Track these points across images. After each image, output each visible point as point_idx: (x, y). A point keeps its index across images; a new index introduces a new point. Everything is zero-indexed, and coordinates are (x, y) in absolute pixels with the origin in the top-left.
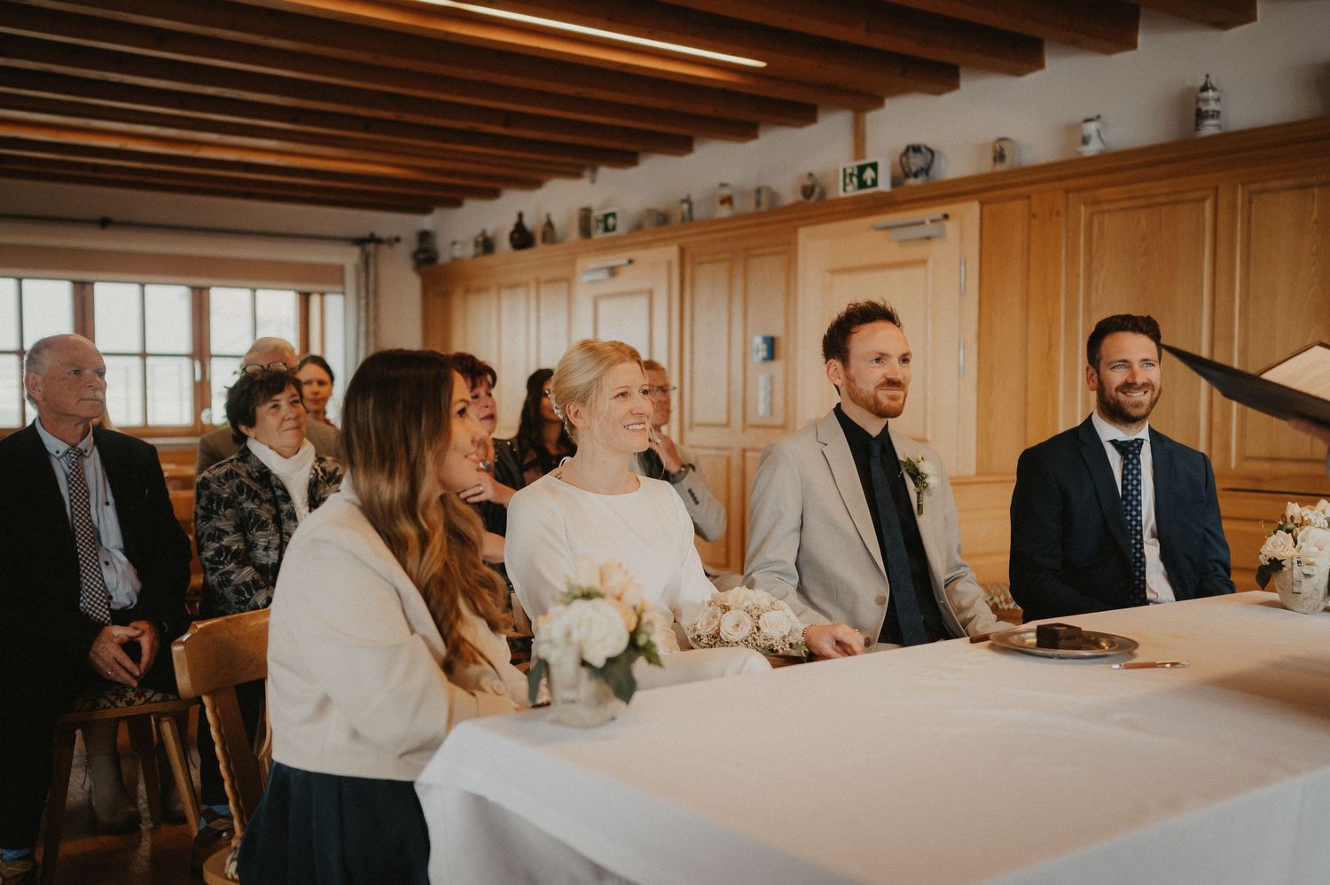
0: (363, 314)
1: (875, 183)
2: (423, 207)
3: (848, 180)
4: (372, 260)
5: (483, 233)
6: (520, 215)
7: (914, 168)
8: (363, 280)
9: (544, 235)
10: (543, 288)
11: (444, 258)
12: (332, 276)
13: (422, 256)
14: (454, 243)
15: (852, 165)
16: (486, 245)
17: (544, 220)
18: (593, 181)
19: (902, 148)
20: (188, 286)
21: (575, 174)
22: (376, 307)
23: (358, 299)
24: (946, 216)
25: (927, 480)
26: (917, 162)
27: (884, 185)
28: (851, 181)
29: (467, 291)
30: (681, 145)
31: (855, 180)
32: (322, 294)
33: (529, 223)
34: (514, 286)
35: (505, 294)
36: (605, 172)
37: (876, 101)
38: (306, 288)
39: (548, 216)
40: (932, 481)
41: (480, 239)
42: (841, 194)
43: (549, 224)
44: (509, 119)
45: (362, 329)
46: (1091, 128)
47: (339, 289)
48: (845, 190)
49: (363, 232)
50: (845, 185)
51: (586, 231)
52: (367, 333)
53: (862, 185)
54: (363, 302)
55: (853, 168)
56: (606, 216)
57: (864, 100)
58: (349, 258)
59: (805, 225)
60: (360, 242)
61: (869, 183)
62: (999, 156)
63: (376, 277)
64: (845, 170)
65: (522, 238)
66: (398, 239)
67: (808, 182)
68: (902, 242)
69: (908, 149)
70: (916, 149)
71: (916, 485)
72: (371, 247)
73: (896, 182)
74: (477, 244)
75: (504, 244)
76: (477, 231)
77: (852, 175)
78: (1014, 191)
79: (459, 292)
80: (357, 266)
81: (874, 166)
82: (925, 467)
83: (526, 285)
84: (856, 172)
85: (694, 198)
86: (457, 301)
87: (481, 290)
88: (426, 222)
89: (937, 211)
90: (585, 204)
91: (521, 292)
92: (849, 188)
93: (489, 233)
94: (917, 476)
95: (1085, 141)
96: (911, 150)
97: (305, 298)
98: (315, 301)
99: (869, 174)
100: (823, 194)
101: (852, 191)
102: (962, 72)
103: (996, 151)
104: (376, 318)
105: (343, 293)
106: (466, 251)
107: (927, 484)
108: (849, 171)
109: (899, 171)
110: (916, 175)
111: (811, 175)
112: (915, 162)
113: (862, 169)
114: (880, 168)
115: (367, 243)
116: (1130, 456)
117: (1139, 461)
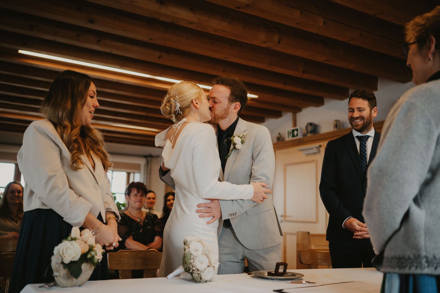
1: (297, 135)
3: (289, 134)
4: (149, 162)
7: (310, 130)
8: (146, 169)
12: (137, 167)
15: (291, 129)
19: (306, 124)
22: (150, 178)
23: (145, 175)
24: (320, 146)
27: (300, 136)
28: (290, 135)
31: (291, 135)
32: (134, 173)
37: (300, 110)
38: (129, 171)
47: (139, 171)
48: (288, 138)
49: (148, 154)
50: (288, 136)
53: (293, 136)
57: (296, 110)
58: (142, 162)
59: (277, 150)
60: (146, 157)
61: (296, 135)
62: (336, 126)
63: (151, 168)
64: (288, 132)
66: (158, 156)
67: (278, 136)
68: (307, 155)
69: (308, 124)
70: (311, 124)
72: (149, 159)
73: (305, 135)
77: (290, 133)
80: (144, 164)
81: (297, 130)
84: (291, 132)
89: (317, 144)
92: (290, 137)
96: (309, 125)
97: (129, 174)
98: (132, 175)
99: (295, 132)
100: (283, 140)
101: (291, 138)
102: (325, 100)
103: (334, 124)
105: (140, 173)
108: (289, 132)
109: (305, 131)
110: (311, 132)
111: (279, 134)
112: (310, 128)
113: (293, 131)
114: (299, 131)
115: (148, 157)
116: (362, 141)
117: (365, 143)
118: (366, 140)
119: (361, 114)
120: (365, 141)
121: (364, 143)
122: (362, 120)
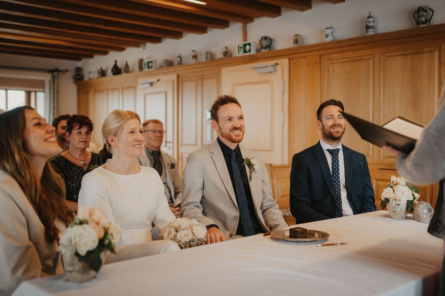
0: (52, 100)
1: (250, 51)
2: (78, 58)
3: (240, 50)
4: (56, 78)
5: (101, 68)
6: (116, 62)
7: (264, 46)
8: (52, 87)
9: (125, 69)
10: (125, 90)
11: (86, 78)
12: (40, 85)
13: (77, 77)
14: (90, 72)
15: (241, 43)
16: (103, 73)
17: (125, 64)
18: (144, 49)
19: (260, 38)
21: (137, 45)
22: (58, 97)
23: (50, 94)
24: (277, 64)
25: (254, 167)
26: (265, 43)
27: (253, 52)
28: (241, 50)
29: (95, 91)
30: (178, 35)
31: (242, 49)
32: (36, 92)
33: (119, 65)
34: (113, 90)
35: (110, 92)
36: (148, 45)
37: (251, 20)
38: (28, 89)
39: (127, 62)
40: (256, 167)
41: (100, 71)
42: (238, 55)
43: (127, 65)
44: (107, 23)
45: (52, 106)
46: (329, 31)
47: (43, 90)
48: (239, 53)
49: (53, 68)
50: (239, 51)
51: (141, 69)
52: (54, 108)
53: (245, 51)
54: (52, 95)
55: (241, 45)
56: (149, 62)
57: (247, 19)
58: (46, 78)
59: (224, 67)
60: (51, 71)
61: (248, 51)
62: (296, 41)
63: (58, 86)
64: (239, 46)
65: (116, 71)
66: (67, 70)
67: (225, 50)
68: (261, 74)
69: (262, 38)
70: (266, 38)
71: (250, 169)
72: (56, 73)
73: (258, 51)
74: (99, 73)
75: (109, 73)
76: (99, 68)
77: (241, 47)
78: (301, 55)
79: (92, 91)
80: (49, 81)
81: (249, 44)
82: (253, 161)
83: (118, 89)
84: (243, 46)
85: (182, 56)
86: (91, 95)
87: (100, 91)
88: (79, 64)
89: (273, 62)
90: (141, 58)
91: (116, 91)
92: (240, 53)
93: (104, 69)
94: (250, 165)
95: (327, 36)
96: (263, 38)
97: (28, 94)
98: (33, 95)
99: (248, 47)
100: (231, 56)
101: (241, 54)
102: (282, 9)
103: (294, 39)
104: (57, 102)
105: (44, 92)
106: (94, 75)
107: (254, 168)
108: (240, 46)
109: (259, 47)
110: (265, 48)
111: (226, 47)
113: (245, 45)
114: (252, 46)
115: (54, 72)
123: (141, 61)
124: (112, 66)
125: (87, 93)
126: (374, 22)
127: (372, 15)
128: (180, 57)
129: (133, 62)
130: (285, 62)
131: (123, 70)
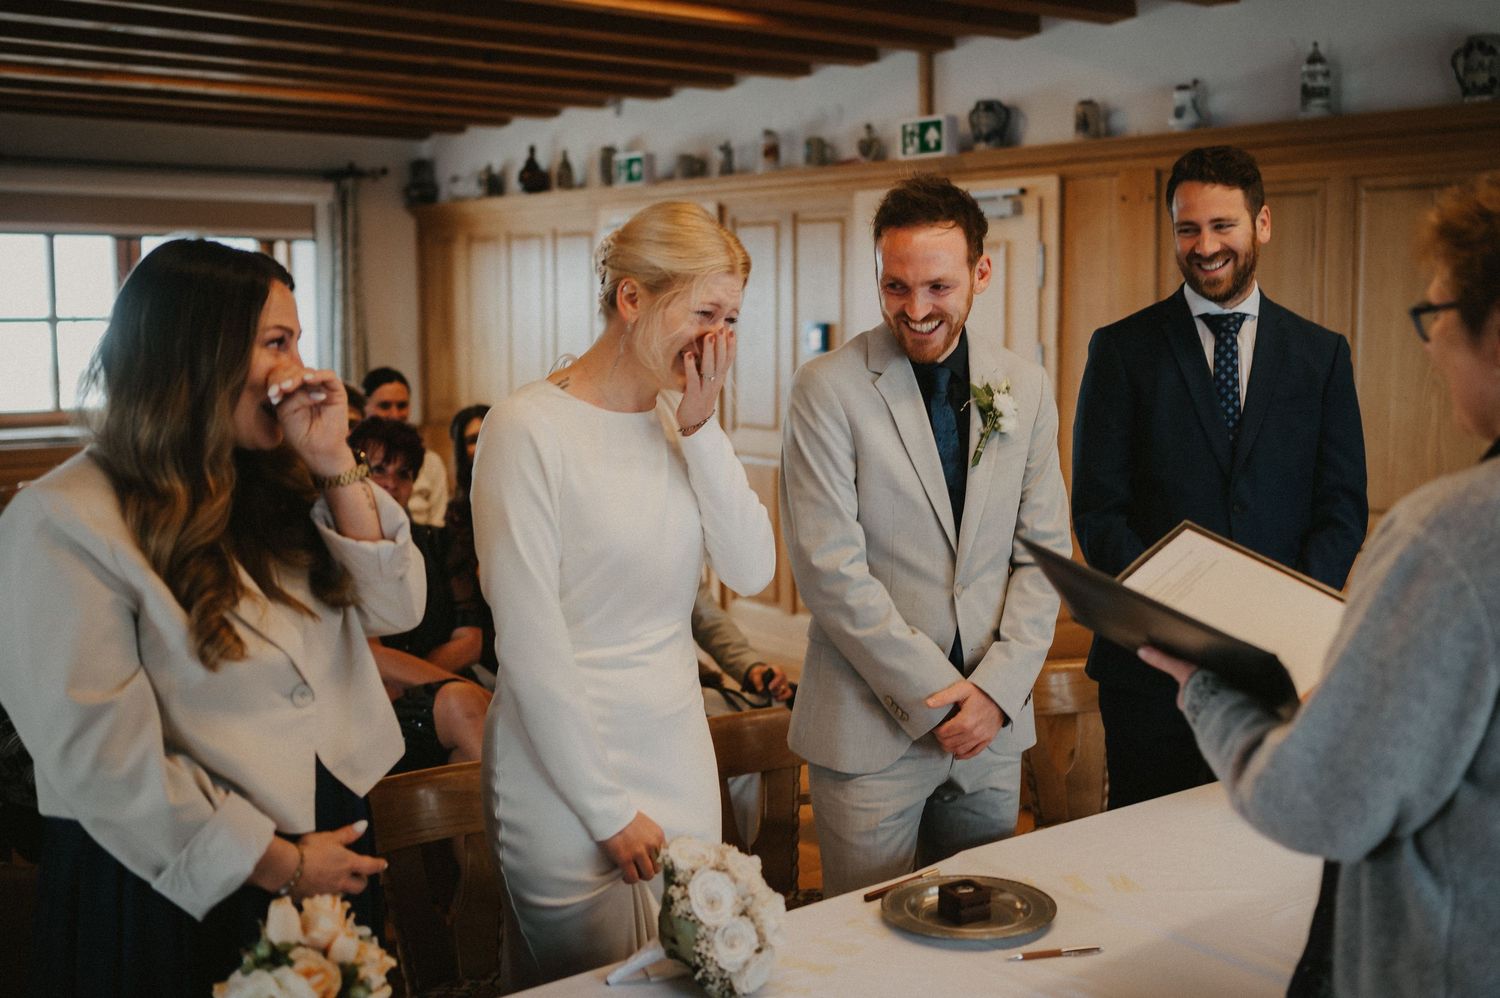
0: (339, 267)
1: (938, 146)
2: (420, 132)
3: (908, 140)
4: (350, 201)
5: (489, 169)
6: (532, 150)
7: (985, 130)
8: (338, 223)
9: (560, 175)
10: (562, 243)
11: (444, 195)
12: (300, 221)
13: (415, 193)
14: (455, 179)
15: (917, 118)
16: (494, 185)
17: (559, 159)
18: (618, 113)
19: (971, 105)
20: (112, 235)
21: (597, 103)
22: (357, 258)
23: (334, 248)
24: (1023, 191)
25: (1001, 420)
27: (950, 149)
28: (912, 142)
29: (471, 239)
31: (916, 140)
32: (289, 242)
33: (544, 160)
34: (526, 237)
35: (516, 245)
36: (631, 104)
37: (948, 43)
38: (268, 234)
39: (565, 154)
40: (1006, 423)
41: (484, 177)
42: (900, 157)
43: (566, 165)
45: (339, 285)
46: (1185, 97)
47: (309, 234)
48: (904, 152)
49: (342, 164)
50: (904, 145)
51: (608, 178)
52: (345, 290)
53: (924, 147)
54: (339, 252)
55: (913, 125)
56: (631, 162)
57: (932, 43)
58: (320, 197)
59: (863, 188)
60: (333, 175)
61: (932, 145)
62: (1083, 124)
63: (356, 222)
64: (904, 127)
65: (535, 179)
66: (384, 171)
67: (863, 134)
69: (978, 104)
70: (990, 106)
71: (984, 424)
72: (349, 183)
73: (963, 147)
74: (480, 182)
75: (513, 182)
76: (482, 166)
77: (912, 134)
78: (1098, 166)
79: (461, 240)
80: (330, 206)
81: (937, 125)
82: (1001, 403)
83: (541, 237)
84: (917, 130)
85: (734, 145)
86: (459, 252)
87: (486, 239)
88: (425, 148)
89: (1012, 185)
90: (607, 143)
91: (535, 245)
92: (910, 150)
93: (497, 169)
94: (988, 411)
95: (1178, 113)
96: (982, 107)
97: (268, 245)
98: (280, 248)
99: (932, 135)
100: (883, 153)
101: (913, 154)
103: (1078, 116)
104: (356, 272)
105: (314, 239)
106: (469, 187)
107: (1000, 426)
108: (909, 129)
109: (967, 133)
110: (987, 138)
111: (869, 127)
112: (986, 122)
113: (924, 127)
114: (944, 127)
115: (344, 177)
116: (1223, 335)
117: (1235, 342)
118: (1237, 331)
119: (1226, 239)
120: (1234, 335)
121: (1229, 341)
122: (1227, 261)
123: (608, 152)
124: (520, 163)
125: (447, 242)
126: (1326, 74)
127: (1322, 49)
128: (727, 150)
129: (584, 156)
130: (1047, 185)
131: (554, 180)
